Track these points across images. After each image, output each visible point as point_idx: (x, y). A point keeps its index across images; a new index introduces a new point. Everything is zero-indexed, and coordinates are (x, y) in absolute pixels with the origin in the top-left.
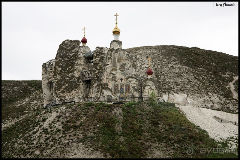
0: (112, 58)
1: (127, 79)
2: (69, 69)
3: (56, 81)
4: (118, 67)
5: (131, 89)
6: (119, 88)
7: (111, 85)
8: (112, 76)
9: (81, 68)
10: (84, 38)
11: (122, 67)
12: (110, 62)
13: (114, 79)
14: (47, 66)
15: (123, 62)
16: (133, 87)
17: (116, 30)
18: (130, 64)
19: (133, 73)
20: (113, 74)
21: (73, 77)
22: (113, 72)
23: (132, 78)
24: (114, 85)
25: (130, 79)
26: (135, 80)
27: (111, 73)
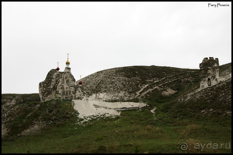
0: (62, 77)
1: (69, 87)
2: (50, 84)
3: (43, 91)
4: (65, 81)
5: (71, 93)
6: (65, 93)
7: (60, 91)
8: (61, 86)
9: (53, 84)
10: (58, 68)
11: (68, 81)
12: (61, 80)
13: (62, 88)
14: (41, 84)
15: (68, 79)
16: (72, 92)
17: (67, 62)
18: (71, 80)
19: (73, 84)
20: (62, 86)
21: (50, 88)
22: (62, 85)
23: (72, 87)
24: (62, 91)
25: (71, 88)
26: (73, 88)
27: (61, 85)
